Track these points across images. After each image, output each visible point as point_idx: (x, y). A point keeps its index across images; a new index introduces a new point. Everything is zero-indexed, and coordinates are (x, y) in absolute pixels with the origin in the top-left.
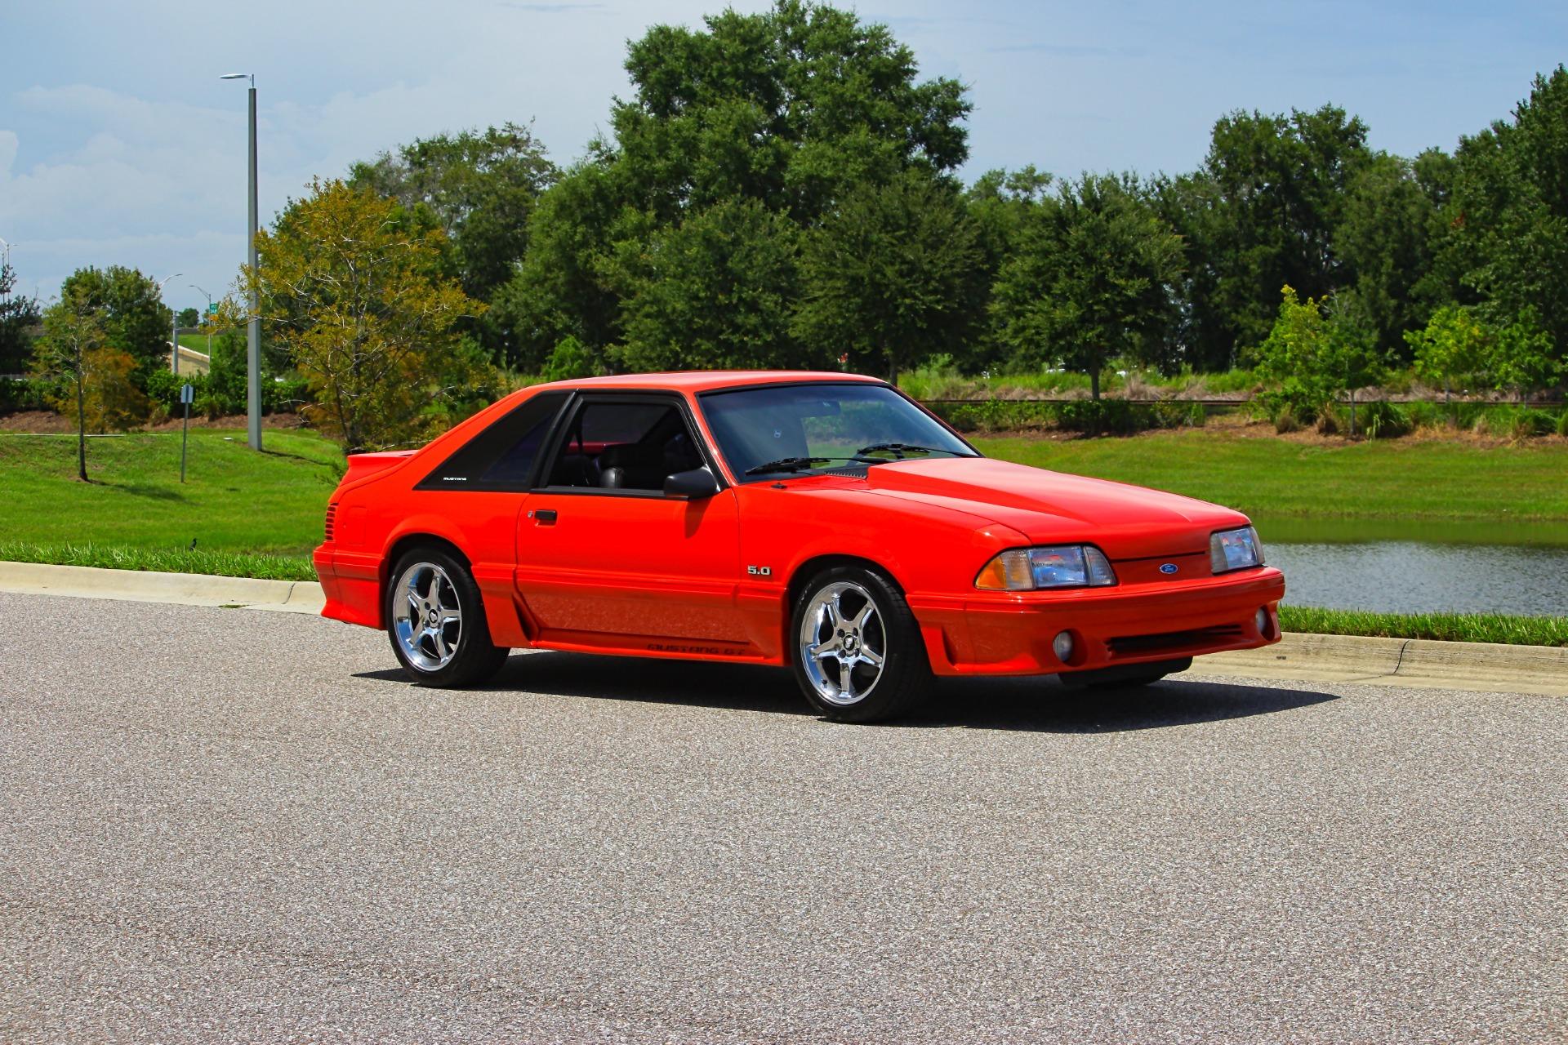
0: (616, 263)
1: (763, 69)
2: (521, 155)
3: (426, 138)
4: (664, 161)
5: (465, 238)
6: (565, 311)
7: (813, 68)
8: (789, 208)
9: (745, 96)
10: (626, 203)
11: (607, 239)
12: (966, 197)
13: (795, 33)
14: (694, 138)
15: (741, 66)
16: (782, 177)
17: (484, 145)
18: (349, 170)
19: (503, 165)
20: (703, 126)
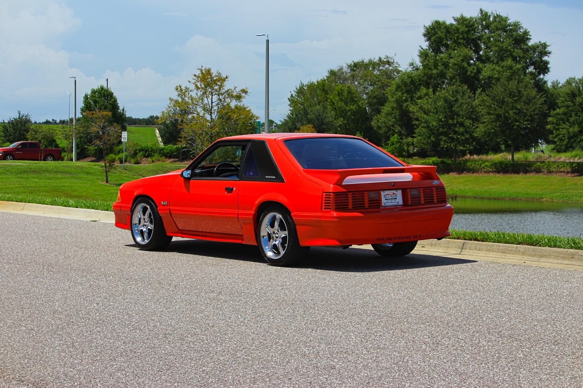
0: (417, 108)
1: (474, 37)
2: (391, 68)
3: (356, 61)
4: (436, 70)
5: (369, 98)
6: (399, 125)
7: (492, 37)
8: (481, 88)
9: (466, 47)
10: (422, 86)
11: (415, 99)
12: (561, 87)
13: (486, 23)
14: (447, 62)
15: (465, 36)
16: (479, 77)
17: (377, 64)
18: (328, 72)
19: (384, 71)
20: (452, 58)
